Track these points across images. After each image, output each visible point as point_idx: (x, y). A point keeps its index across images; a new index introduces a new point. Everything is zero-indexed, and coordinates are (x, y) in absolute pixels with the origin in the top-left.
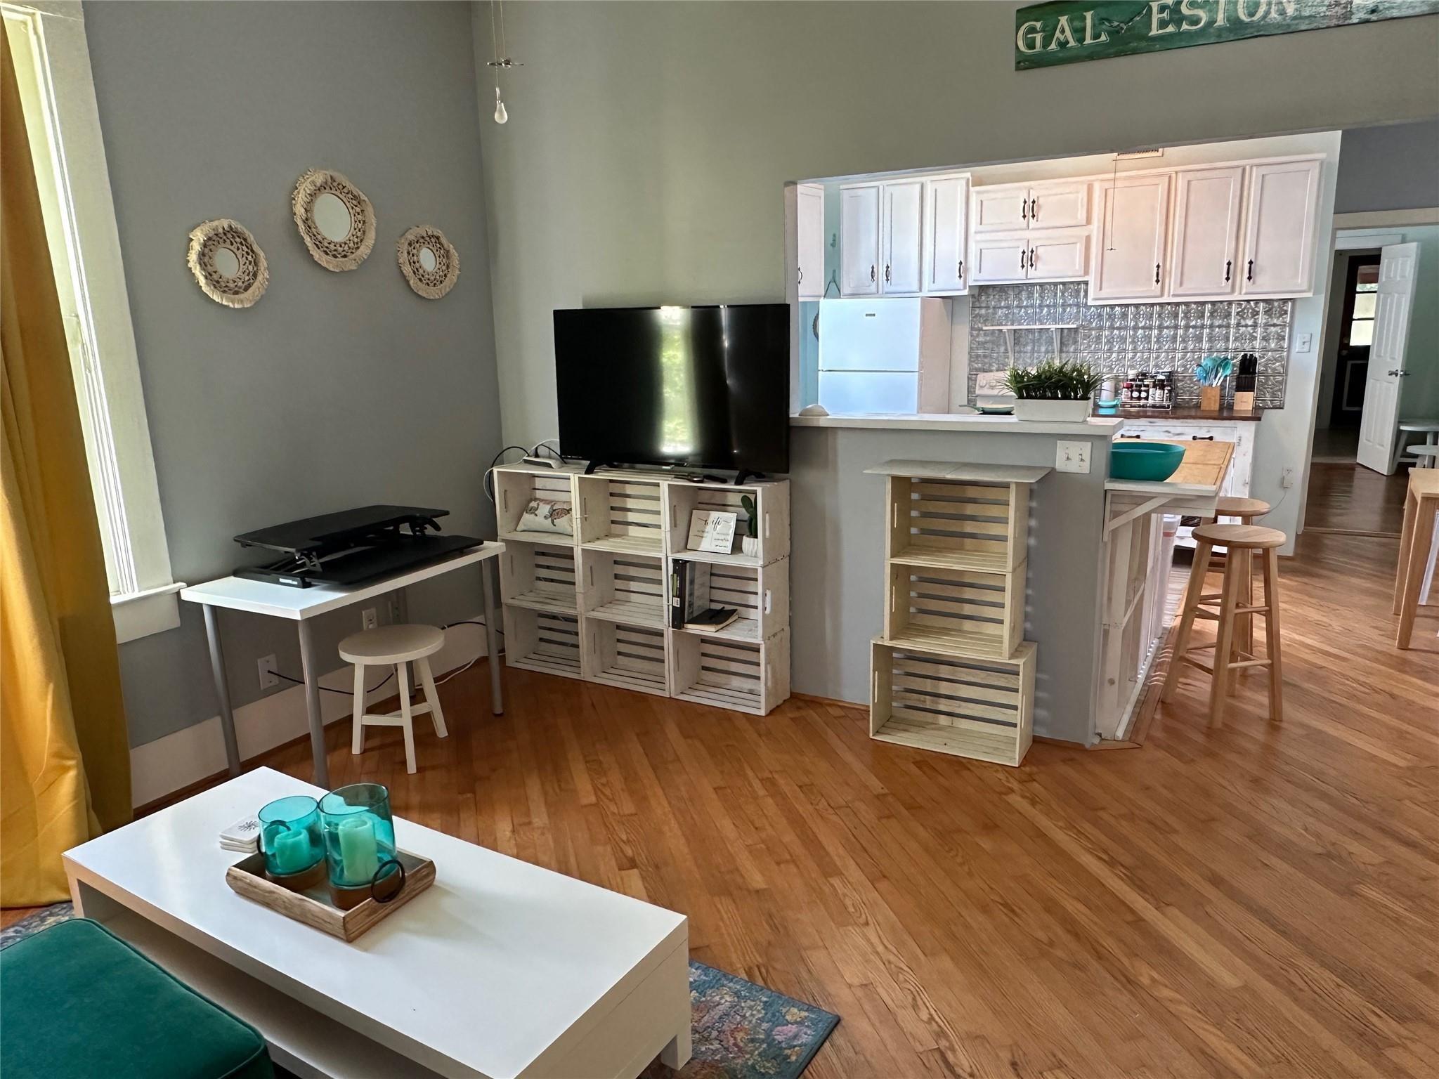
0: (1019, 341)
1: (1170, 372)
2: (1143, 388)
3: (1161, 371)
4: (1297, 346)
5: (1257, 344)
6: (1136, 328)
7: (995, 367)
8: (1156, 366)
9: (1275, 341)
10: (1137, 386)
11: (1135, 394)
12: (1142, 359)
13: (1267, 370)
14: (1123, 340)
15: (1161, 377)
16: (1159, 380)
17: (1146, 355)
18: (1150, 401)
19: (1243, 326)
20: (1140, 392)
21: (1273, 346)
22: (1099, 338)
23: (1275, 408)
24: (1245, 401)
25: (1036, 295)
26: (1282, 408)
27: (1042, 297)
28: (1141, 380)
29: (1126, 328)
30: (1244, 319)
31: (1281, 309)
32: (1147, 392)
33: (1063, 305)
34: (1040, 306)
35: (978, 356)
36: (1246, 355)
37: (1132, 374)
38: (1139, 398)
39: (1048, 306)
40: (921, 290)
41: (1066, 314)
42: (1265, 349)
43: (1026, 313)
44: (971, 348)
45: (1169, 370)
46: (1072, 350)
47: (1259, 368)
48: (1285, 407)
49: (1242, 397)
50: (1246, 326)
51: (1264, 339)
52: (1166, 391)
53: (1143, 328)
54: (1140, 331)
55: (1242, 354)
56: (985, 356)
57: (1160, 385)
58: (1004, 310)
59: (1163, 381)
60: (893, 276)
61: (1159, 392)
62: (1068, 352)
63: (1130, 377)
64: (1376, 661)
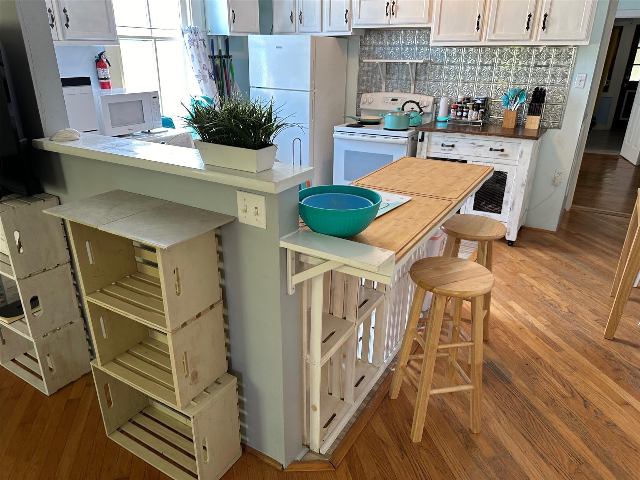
0: (389, 71)
1: (485, 98)
2: (464, 110)
3: (479, 97)
4: (576, 83)
5: (547, 80)
6: (465, 64)
7: (374, 89)
8: (477, 93)
9: (561, 78)
10: (461, 107)
11: (459, 114)
12: (468, 88)
13: (552, 100)
14: (457, 73)
15: (479, 102)
16: (477, 104)
17: (471, 85)
18: (469, 119)
19: (539, 66)
20: (462, 112)
21: (558, 82)
22: (440, 71)
23: (555, 128)
24: (533, 122)
25: (401, 38)
26: (560, 129)
27: (405, 40)
28: (465, 103)
29: (459, 64)
30: (540, 61)
31: (567, 54)
32: (467, 112)
33: (418, 46)
34: (404, 46)
35: (363, 81)
36: (538, 88)
37: (460, 98)
38: (461, 116)
39: (409, 46)
40: (322, 30)
41: (420, 52)
42: (552, 85)
43: (395, 50)
44: (359, 75)
45: (486, 97)
46: (423, 78)
47: (547, 98)
48: (562, 128)
49: (532, 119)
50: (541, 66)
51: (553, 76)
52: (480, 113)
53: (470, 65)
54: (469, 67)
55: (537, 86)
56: (368, 81)
57: (477, 107)
58: (381, 48)
59: (479, 104)
60: (305, 21)
61: (474, 112)
62: (420, 80)
63: (459, 101)
64: (584, 353)
